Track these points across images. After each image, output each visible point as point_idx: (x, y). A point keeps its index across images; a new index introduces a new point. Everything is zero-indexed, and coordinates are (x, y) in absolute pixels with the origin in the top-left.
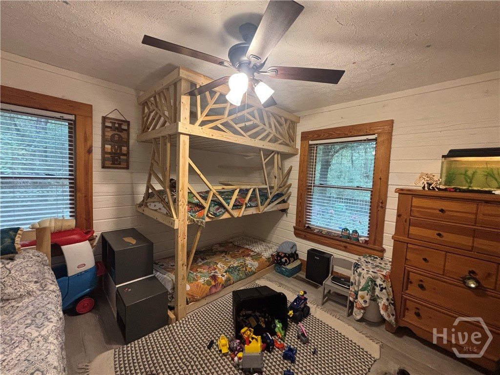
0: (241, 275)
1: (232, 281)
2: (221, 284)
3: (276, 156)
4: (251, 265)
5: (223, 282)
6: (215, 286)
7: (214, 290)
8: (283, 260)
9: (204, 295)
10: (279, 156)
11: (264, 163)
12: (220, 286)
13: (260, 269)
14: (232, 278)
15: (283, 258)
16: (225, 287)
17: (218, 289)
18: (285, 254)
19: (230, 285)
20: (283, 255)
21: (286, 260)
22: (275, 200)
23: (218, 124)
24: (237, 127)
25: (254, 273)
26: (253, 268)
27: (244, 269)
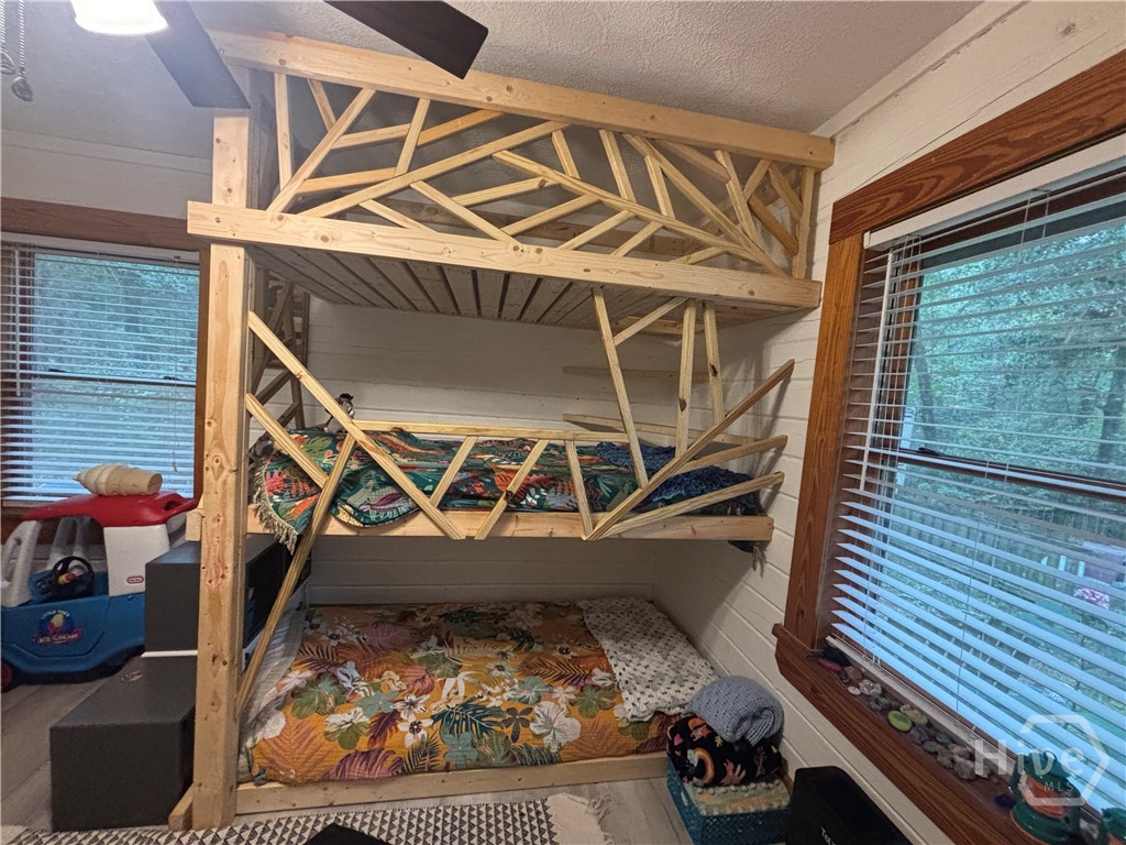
0: (488, 751)
1: (441, 761)
2: (391, 759)
3: (689, 317)
4: (549, 723)
5: (402, 753)
6: (367, 754)
7: (358, 769)
8: (694, 756)
9: (315, 773)
10: (709, 318)
11: (611, 343)
12: (389, 762)
13: (582, 750)
14: (442, 748)
15: (694, 746)
16: (406, 773)
17: (378, 772)
18: (713, 734)
19: (430, 771)
20: (698, 734)
21: (701, 761)
22: (679, 499)
23: (365, 199)
24: (456, 205)
25: (552, 760)
26: (547, 740)
27: (508, 731)
